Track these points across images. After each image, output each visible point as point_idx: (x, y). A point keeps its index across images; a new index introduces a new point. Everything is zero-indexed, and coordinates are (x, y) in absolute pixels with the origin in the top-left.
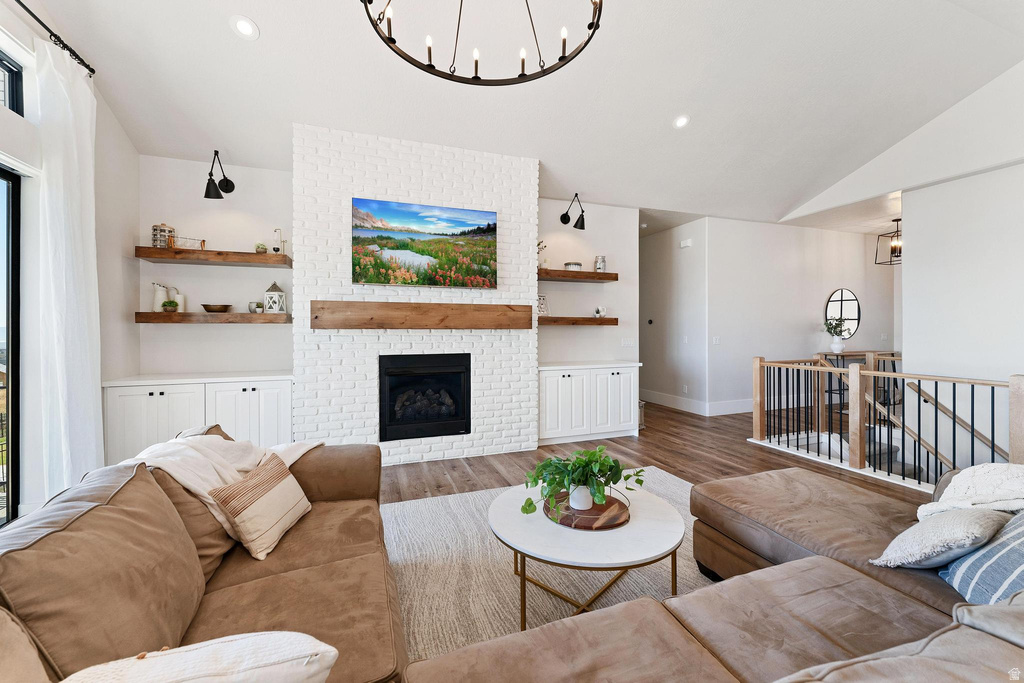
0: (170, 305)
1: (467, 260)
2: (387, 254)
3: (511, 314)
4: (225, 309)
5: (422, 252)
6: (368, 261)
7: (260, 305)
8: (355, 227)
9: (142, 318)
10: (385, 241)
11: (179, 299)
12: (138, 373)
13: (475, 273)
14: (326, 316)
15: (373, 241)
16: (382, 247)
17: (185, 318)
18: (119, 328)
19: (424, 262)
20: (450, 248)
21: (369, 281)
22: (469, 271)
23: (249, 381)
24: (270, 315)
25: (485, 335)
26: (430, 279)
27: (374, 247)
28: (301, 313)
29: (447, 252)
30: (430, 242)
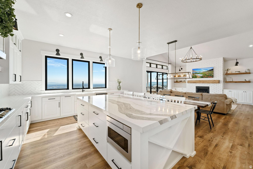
0: (177, 81)
1: (208, 74)
2: (196, 75)
3: (215, 81)
4: (181, 81)
5: (201, 74)
6: (194, 76)
7: (184, 81)
8: (193, 72)
9: (175, 82)
10: (196, 73)
11: (178, 80)
12: (175, 87)
13: (209, 76)
14: (189, 82)
15: (195, 73)
16: (196, 74)
17: (178, 82)
18: (173, 83)
19: (201, 75)
20: (205, 73)
21: (194, 78)
22: (208, 76)
23: (183, 88)
24: (185, 81)
25: (212, 84)
26: (202, 77)
27: (195, 74)
28: (187, 82)
29: (205, 74)
30: (202, 73)
